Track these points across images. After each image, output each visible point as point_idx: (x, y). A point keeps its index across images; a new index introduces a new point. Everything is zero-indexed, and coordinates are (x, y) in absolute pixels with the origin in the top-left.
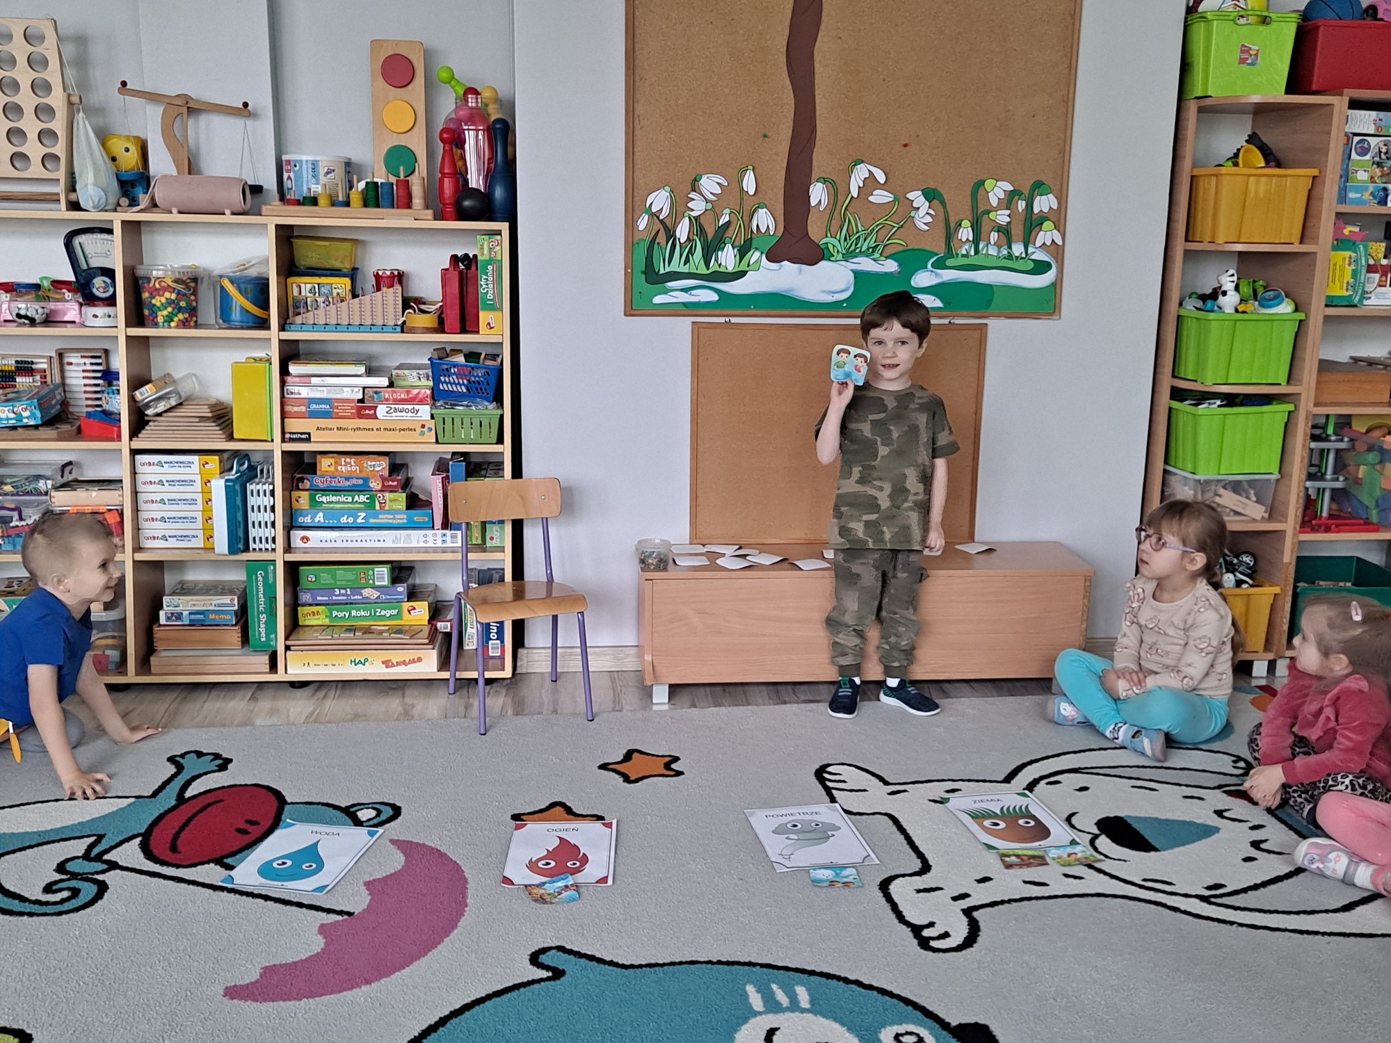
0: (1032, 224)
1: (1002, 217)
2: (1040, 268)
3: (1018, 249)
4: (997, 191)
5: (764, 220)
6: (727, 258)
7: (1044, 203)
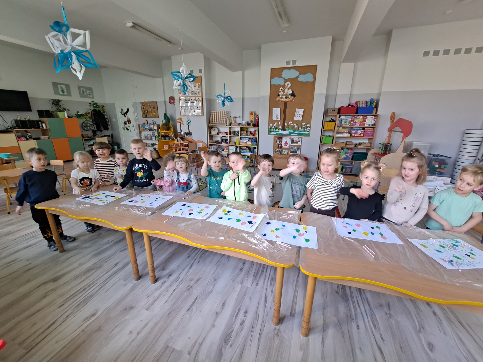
0: (307, 127)
1: (304, 127)
2: (308, 131)
3: (305, 130)
4: (303, 124)
5: (281, 127)
6: (277, 130)
7: (308, 125)
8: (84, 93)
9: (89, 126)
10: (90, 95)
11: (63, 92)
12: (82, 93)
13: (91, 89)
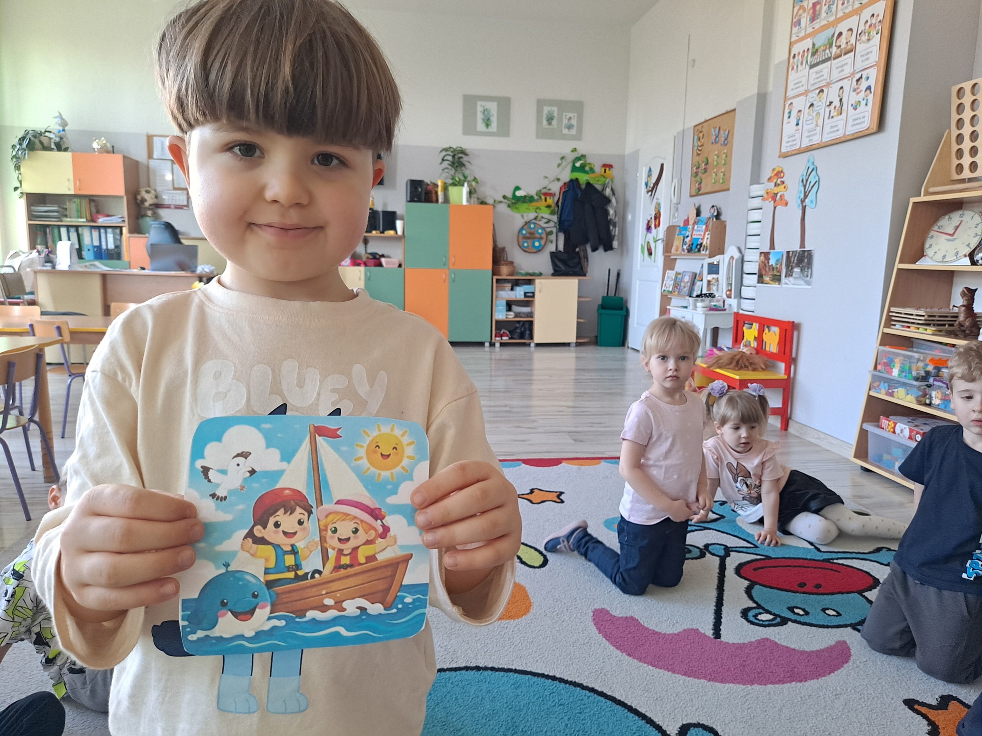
8: (550, 124)
9: (541, 238)
10: (570, 127)
11: (487, 125)
12: (545, 122)
13: (578, 107)
